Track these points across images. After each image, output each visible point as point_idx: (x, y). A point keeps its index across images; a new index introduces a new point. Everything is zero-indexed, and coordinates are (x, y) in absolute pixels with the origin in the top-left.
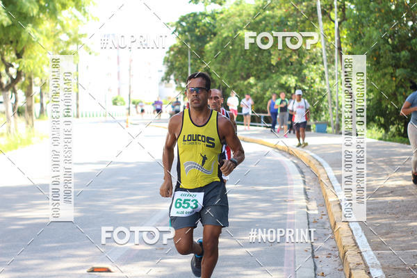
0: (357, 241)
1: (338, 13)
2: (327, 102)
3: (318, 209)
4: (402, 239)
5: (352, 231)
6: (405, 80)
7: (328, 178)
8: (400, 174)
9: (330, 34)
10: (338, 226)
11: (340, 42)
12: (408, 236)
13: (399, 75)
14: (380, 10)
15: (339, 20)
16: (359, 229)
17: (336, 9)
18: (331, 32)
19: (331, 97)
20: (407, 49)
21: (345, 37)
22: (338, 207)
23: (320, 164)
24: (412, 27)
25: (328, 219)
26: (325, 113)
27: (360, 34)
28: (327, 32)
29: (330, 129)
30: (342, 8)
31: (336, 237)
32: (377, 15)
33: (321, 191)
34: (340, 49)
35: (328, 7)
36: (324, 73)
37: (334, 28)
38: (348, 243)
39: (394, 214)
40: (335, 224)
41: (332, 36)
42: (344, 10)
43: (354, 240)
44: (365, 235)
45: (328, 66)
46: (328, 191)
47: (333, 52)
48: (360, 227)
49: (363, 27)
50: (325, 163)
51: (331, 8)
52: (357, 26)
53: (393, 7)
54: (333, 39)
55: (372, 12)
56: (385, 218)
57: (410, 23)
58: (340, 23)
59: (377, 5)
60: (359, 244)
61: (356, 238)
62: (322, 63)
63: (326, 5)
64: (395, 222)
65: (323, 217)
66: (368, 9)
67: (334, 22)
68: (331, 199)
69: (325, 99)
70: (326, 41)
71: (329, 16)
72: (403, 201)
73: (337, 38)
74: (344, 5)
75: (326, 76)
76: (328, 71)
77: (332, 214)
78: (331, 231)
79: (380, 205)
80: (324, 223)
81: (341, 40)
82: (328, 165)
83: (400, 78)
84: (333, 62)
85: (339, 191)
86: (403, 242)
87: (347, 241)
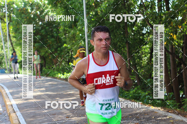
0: (20, 121)
1: (8, 19)
2: (5, 59)
3: (2, 108)
4: (40, 118)
5: (17, 117)
6: (39, 48)
7: (6, 94)
8: (39, 89)
9: (4, 29)
10: (11, 115)
11: (9, 32)
12: (42, 117)
13: (37, 46)
14: (26, 18)
15: (8, 22)
16: (20, 116)
17: (6, 17)
18: (5, 27)
19: (7, 57)
20: (39, 34)
21: (11, 29)
22: (11, 107)
23: (2, 88)
24: (41, 25)
25: (7, 112)
26: (4, 64)
27: (18, 28)
28: (3, 28)
29: (6, 71)
30: (9, 16)
31: (11, 120)
32: (25, 20)
33: (3, 100)
34: (9, 35)
35: (3, 16)
36: (2, 46)
37: (6, 26)
38: (16, 122)
39: (36, 107)
40: (10, 114)
41: (6, 29)
42: (10, 17)
43: (19, 121)
44: (24, 118)
45: (5, 43)
46: (7, 100)
47: (6, 36)
48: (21, 115)
49: (19, 25)
50: (5, 87)
51: (5, 17)
52: (17, 25)
53: (32, 16)
54: (6, 31)
55: (23, 18)
56: (33, 110)
57: (40, 23)
58: (9, 23)
59: (25, 15)
60: (21, 123)
61: (20, 119)
62: (2, 42)
63: (2, 15)
64: (37, 111)
65: (5, 111)
66: (21, 17)
67: (6, 23)
68: (8, 103)
69: (4, 58)
70: (3, 32)
71: (4, 20)
72: (40, 101)
73: (8, 30)
74: (10, 15)
75: (4, 47)
76: (4, 45)
77: (8, 110)
78: (8, 117)
79: (30, 104)
80: (5, 114)
81: (10, 31)
82: (6, 88)
83: (37, 47)
84: (7, 41)
85: (11, 99)
86: (41, 119)
87: (15, 121)
